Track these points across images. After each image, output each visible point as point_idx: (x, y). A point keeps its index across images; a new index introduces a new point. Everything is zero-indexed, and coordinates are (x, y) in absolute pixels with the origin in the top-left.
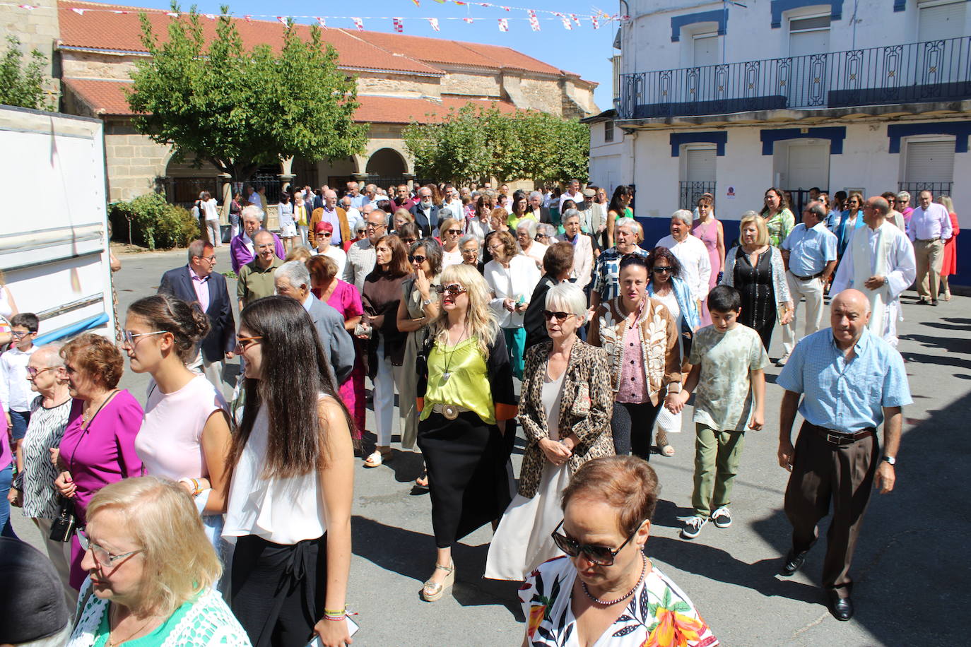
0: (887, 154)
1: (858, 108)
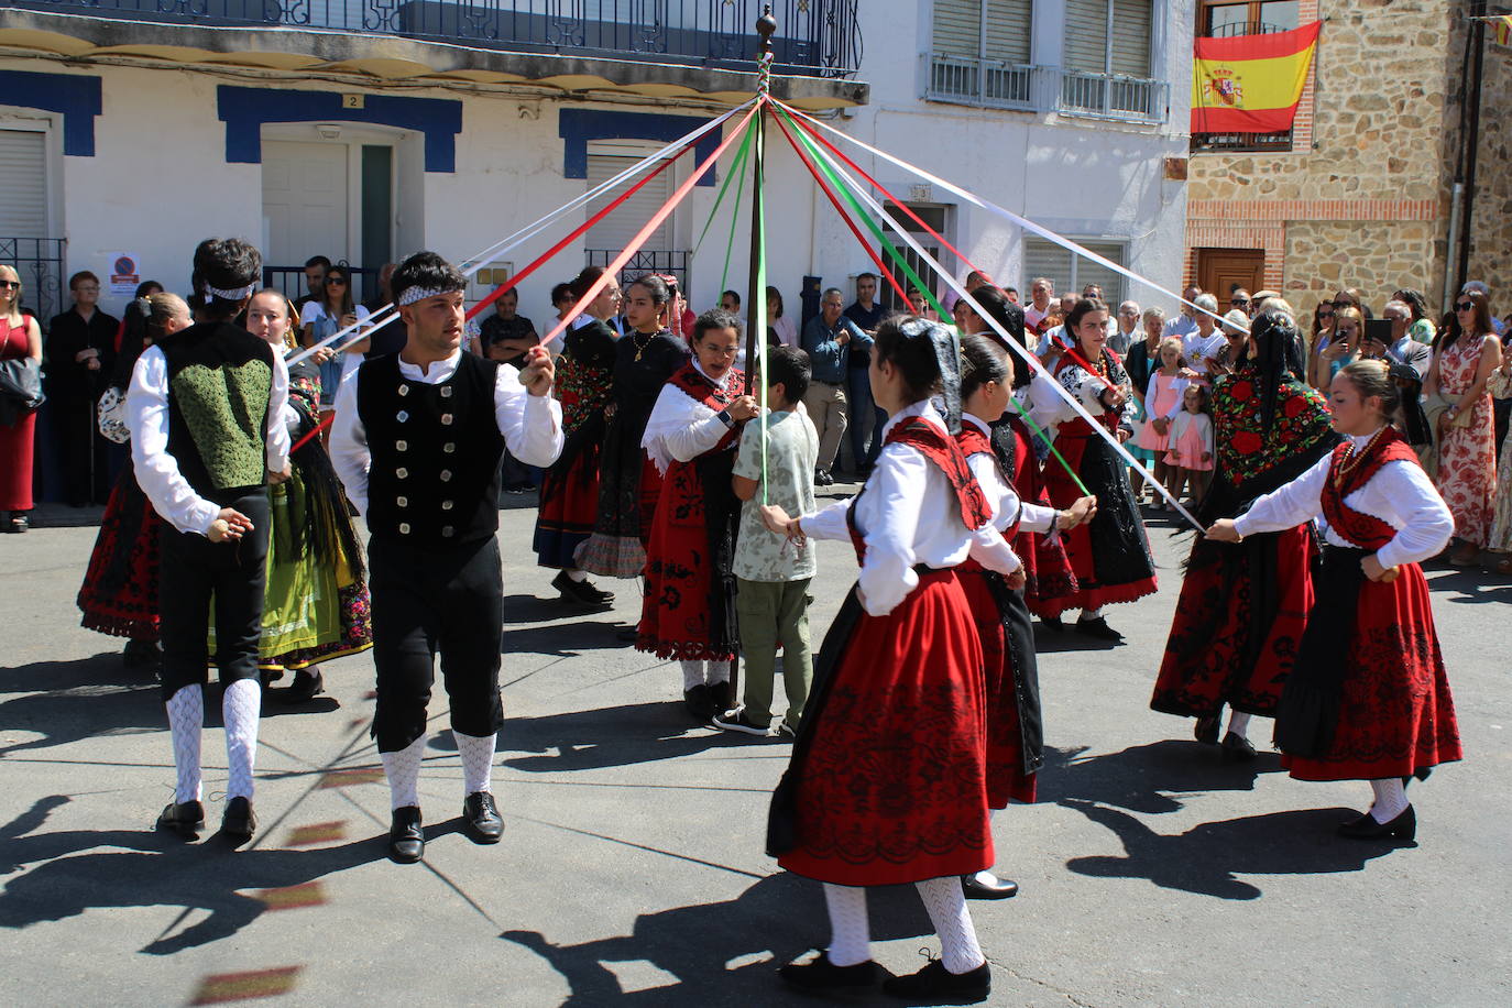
0: (560, 178)
1: (590, 61)
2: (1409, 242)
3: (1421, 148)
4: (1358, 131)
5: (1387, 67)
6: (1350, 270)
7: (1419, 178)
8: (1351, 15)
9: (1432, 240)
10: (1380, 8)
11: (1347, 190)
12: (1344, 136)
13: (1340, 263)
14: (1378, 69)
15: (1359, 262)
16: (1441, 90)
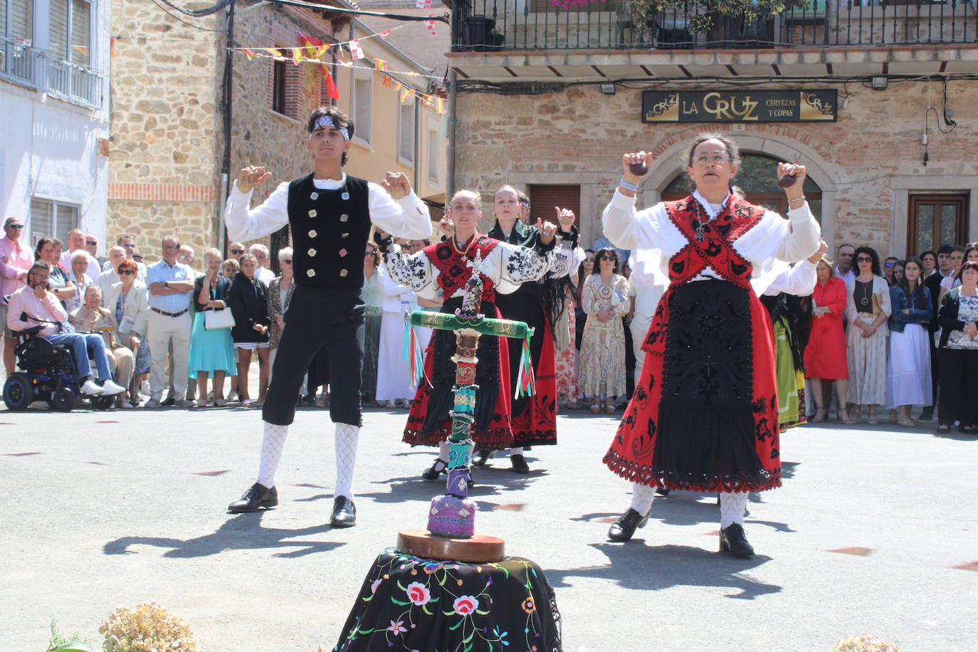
2: (190, 218)
3: (198, 145)
4: (147, 128)
5: (168, 80)
6: (143, 239)
7: (198, 168)
8: (137, 37)
9: (209, 217)
10: (160, 33)
11: (140, 176)
12: (135, 132)
13: (134, 234)
14: (160, 81)
15: (150, 233)
16: (212, 101)
